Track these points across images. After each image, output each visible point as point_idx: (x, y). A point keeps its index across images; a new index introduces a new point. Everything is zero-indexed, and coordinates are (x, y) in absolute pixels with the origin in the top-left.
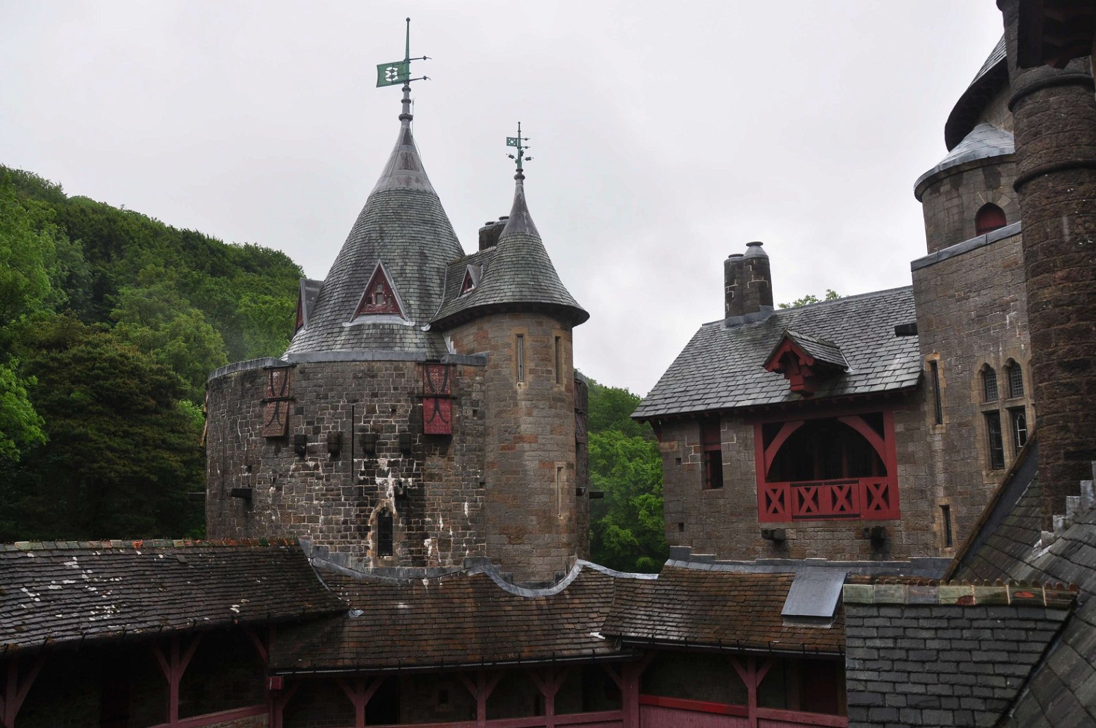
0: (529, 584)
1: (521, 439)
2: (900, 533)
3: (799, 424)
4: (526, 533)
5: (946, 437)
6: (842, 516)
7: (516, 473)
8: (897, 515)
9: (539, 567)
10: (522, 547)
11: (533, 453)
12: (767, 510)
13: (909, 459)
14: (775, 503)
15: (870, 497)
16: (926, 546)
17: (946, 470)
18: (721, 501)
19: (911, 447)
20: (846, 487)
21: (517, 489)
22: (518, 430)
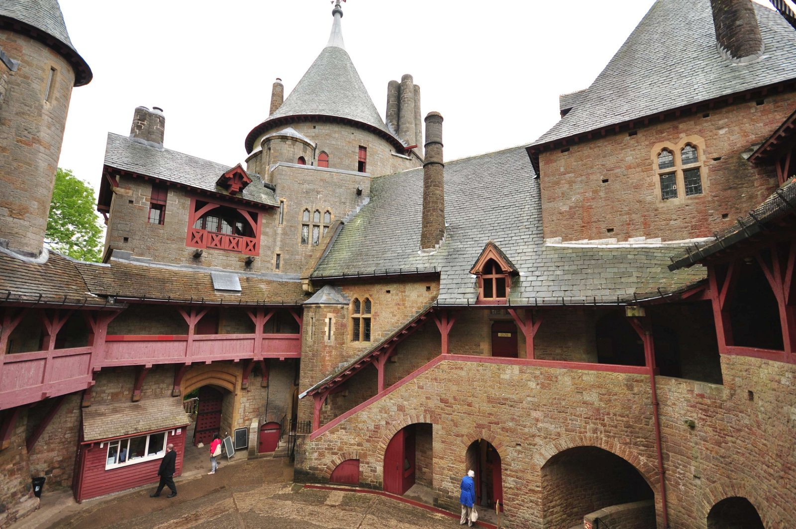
0: (23, 252)
1: (39, 141)
2: (258, 263)
3: (218, 206)
4: (28, 212)
5: (284, 229)
6: (233, 251)
7: (29, 164)
8: (258, 255)
9: (32, 241)
10: (21, 221)
11: (46, 157)
12: (192, 240)
13: (266, 234)
14: (197, 238)
15: (247, 245)
16: (268, 268)
17: (281, 241)
18: (162, 231)
19: (267, 230)
20: (237, 239)
21: (27, 177)
22: (38, 134)
